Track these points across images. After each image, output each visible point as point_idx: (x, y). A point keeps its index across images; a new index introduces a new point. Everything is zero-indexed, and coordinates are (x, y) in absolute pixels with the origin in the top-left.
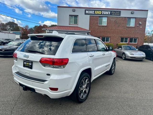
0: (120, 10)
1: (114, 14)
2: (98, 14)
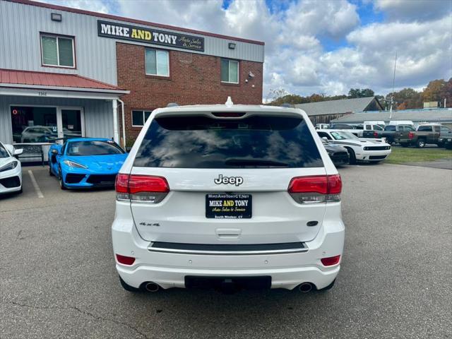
0: (202, 36)
1: (188, 44)
2: (140, 40)
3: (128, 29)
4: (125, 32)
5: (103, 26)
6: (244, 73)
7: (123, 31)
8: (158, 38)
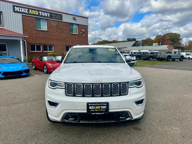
0: (61, 14)
1: (55, 17)
2: (33, 15)
3: (27, 10)
4: (26, 11)
5: (16, 7)
6: (80, 30)
7: (25, 10)
8: (41, 14)
